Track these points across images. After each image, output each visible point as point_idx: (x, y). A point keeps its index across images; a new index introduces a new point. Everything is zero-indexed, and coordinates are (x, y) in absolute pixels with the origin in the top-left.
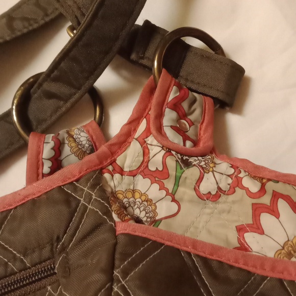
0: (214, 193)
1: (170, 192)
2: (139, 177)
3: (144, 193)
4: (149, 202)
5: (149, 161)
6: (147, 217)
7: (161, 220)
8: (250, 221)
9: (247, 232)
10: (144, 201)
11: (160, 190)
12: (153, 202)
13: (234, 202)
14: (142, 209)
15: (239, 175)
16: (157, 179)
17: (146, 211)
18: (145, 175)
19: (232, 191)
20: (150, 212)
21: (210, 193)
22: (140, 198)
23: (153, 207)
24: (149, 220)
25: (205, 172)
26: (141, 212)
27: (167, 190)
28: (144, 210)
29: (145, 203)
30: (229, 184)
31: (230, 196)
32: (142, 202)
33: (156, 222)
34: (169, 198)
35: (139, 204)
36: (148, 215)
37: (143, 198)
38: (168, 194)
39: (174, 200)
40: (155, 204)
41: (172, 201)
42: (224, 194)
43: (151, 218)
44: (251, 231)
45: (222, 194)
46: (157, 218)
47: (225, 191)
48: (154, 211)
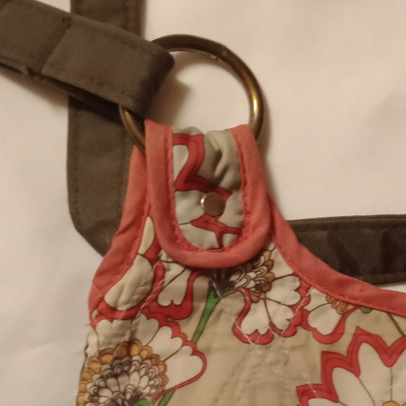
0: (262, 332)
1: (189, 338)
2: (142, 318)
3: (146, 346)
4: (154, 360)
5: (162, 289)
6: (152, 387)
7: (173, 389)
8: (318, 381)
9: (313, 397)
10: (147, 358)
11: (172, 338)
12: (162, 359)
13: (293, 348)
14: (143, 372)
15: (305, 307)
16: (169, 319)
17: (150, 374)
18: (151, 313)
19: (291, 331)
20: (155, 377)
21: (256, 331)
22: (139, 354)
23: (162, 368)
24: (153, 391)
25: (252, 301)
26: (141, 377)
27: (184, 337)
28: (146, 374)
29: (148, 362)
30: (288, 320)
31: (288, 338)
32: (143, 360)
33: (164, 395)
34: (188, 349)
35: (138, 365)
36: (152, 382)
37: (145, 354)
38: (185, 342)
39: (195, 352)
40: (164, 361)
41: (192, 354)
42: (279, 334)
43: (157, 387)
44: (320, 397)
45: (276, 335)
46: (168, 387)
47: (282, 330)
48: (162, 375)
